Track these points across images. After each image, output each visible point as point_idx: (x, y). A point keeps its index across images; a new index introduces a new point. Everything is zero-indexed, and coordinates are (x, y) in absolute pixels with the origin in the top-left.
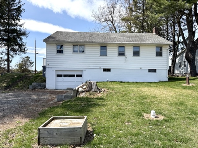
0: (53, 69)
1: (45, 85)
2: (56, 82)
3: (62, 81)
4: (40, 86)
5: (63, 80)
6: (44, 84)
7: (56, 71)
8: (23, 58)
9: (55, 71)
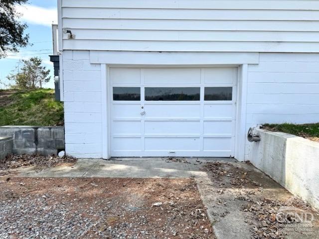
0: (94, 58)
1: (59, 137)
2: (112, 122)
3: (139, 118)
4: (36, 141)
5: (143, 114)
6: (55, 134)
7: (111, 67)
8: (26, 62)
9: (104, 67)
